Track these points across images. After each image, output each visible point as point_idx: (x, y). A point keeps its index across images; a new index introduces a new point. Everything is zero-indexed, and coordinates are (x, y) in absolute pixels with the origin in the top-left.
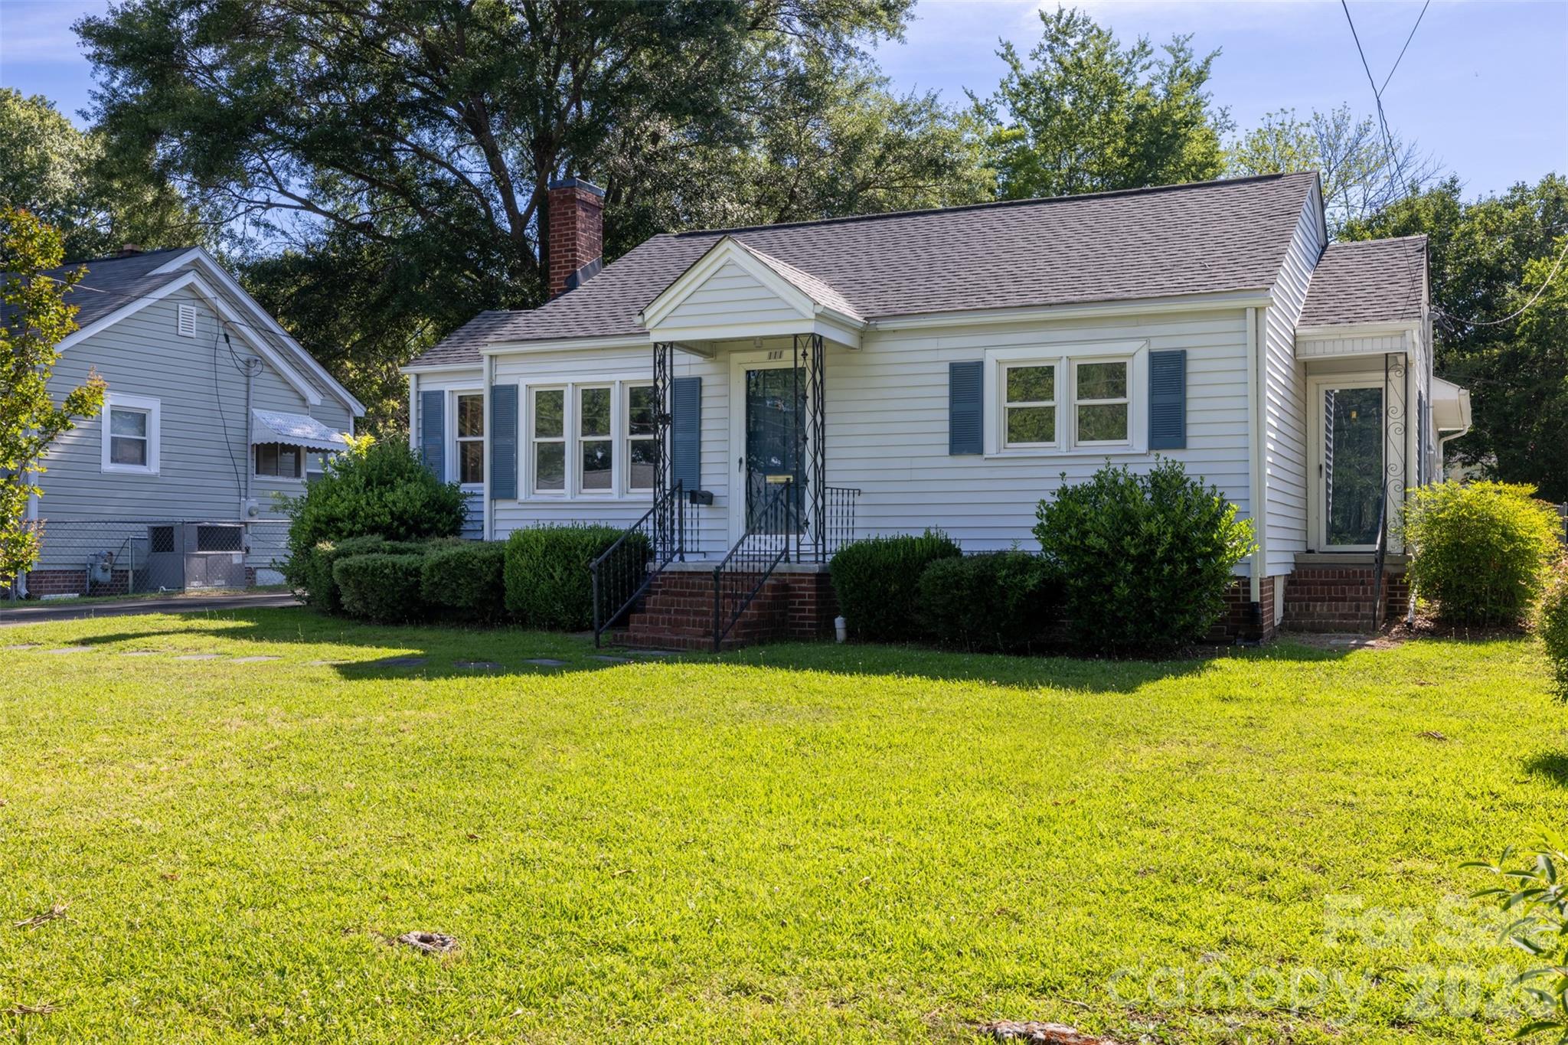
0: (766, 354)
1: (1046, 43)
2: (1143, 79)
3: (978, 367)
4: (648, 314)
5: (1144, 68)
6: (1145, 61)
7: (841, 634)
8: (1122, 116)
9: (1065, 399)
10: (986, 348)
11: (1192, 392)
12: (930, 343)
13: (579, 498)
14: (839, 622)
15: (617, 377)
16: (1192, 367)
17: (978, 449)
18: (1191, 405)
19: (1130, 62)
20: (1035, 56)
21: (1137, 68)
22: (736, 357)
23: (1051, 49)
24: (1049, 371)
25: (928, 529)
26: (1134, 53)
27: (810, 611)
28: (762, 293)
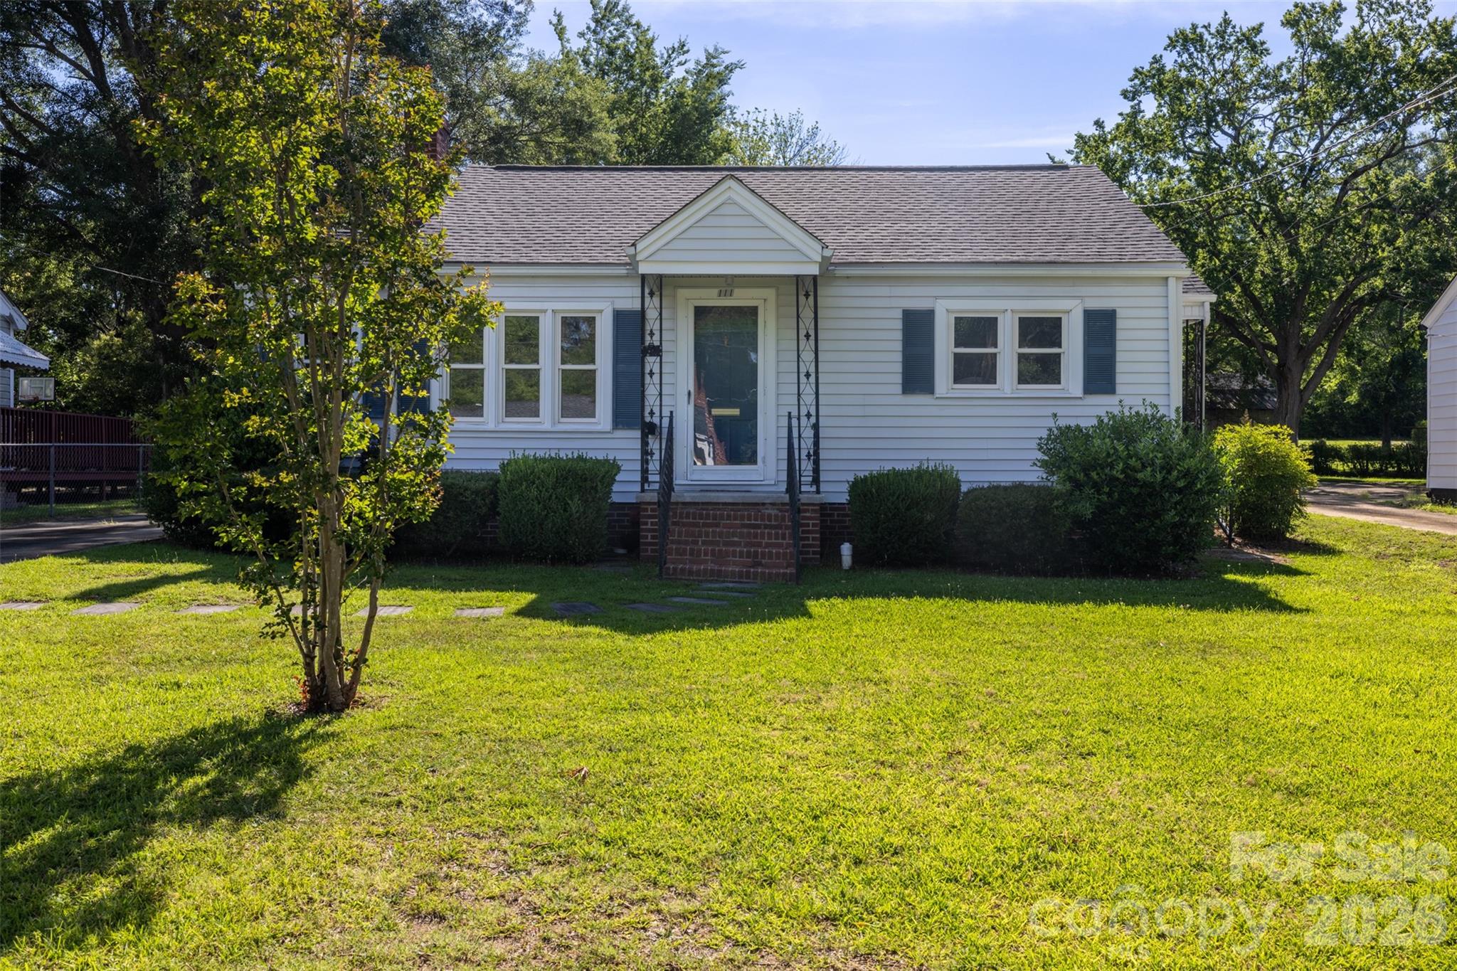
0: (716, 291)
1: (593, 25)
2: (679, 73)
3: (929, 315)
4: (640, 246)
5: (680, 64)
6: (682, 58)
7: (847, 560)
8: (661, 100)
9: (1008, 349)
10: (936, 298)
11: (1120, 345)
12: (884, 290)
13: (503, 427)
14: (846, 549)
15: (550, 306)
16: (1120, 324)
17: (929, 388)
18: (1120, 356)
19: (669, 56)
20: (582, 35)
21: (675, 63)
22: (683, 293)
23: (595, 32)
24: (992, 322)
25: (921, 461)
26: (674, 49)
27: (814, 539)
28: (765, 233)
